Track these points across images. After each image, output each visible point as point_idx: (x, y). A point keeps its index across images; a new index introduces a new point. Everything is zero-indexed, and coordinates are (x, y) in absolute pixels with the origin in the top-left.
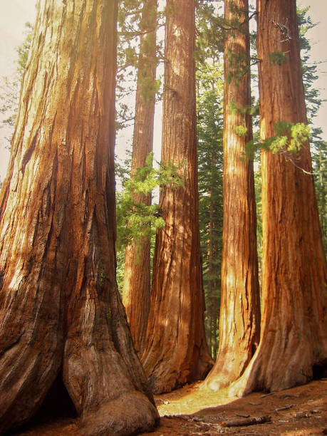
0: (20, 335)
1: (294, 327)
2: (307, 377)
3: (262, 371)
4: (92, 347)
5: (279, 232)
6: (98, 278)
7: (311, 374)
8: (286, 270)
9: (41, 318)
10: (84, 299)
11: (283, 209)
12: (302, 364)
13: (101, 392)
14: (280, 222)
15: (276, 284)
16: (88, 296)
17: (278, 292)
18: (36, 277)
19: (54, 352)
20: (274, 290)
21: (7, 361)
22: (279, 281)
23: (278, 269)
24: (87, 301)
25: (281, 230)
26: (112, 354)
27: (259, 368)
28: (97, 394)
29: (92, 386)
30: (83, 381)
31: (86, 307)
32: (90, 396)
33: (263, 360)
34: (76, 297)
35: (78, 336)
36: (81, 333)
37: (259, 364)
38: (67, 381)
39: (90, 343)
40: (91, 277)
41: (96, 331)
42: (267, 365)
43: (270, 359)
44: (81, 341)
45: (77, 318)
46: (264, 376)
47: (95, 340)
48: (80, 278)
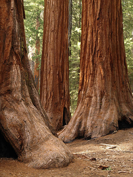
1: (106, 94)
2: (116, 127)
3: (83, 125)
5: (97, 27)
6: (21, 47)
8: (101, 55)
11: (100, 10)
12: (113, 119)
14: (98, 19)
15: (93, 64)
16: (15, 62)
17: (94, 70)
20: (92, 68)
22: (95, 62)
23: (95, 53)
24: (14, 65)
25: (98, 25)
26: (34, 108)
27: (80, 123)
28: (34, 137)
29: (29, 131)
30: (20, 128)
31: (14, 70)
32: (28, 138)
33: (83, 117)
34: (5, 62)
35: (10, 93)
36: (12, 91)
37: (80, 120)
38: (5, 129)
39: (20, 99)
40: (16, 46)
41: (22, 89)
42: (87, 120)
43: (89, 116)
44: (13, 97)
45: (7, 79)
46: (84, 128)
47: (23, 96)
48: (8, 47)
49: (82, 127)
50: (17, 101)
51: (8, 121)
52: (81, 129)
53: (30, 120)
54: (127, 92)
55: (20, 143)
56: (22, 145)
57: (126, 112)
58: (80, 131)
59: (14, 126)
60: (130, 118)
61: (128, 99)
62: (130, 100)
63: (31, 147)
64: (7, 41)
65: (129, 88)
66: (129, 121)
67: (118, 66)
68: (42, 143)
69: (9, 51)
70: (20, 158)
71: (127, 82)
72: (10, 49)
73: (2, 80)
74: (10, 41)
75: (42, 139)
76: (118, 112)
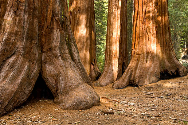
0: (15, 49)
1: (151, 52)
2: (158, 78)
3: (133, 76)
4: (60, 58)
6: (61, 15)
7: (159, 77)
9: (27, 39)
10: (53, 28)
12: (156, 71)
13: (68, 84)
16: (55, 27)
17: (143, 34)
18: (23, 13)
19: (37, 61)
21: (9, 65)
24: (55, 29)
26: (71, 62)
27: (131, 74)
28: (66, 84)
29: (62, 80)
30: (56, 77)
31: (54, 33)
32: (62, 86)
33: (133, 70)
34: (48, 27)
35: (50, 51)
36: (52, 49)
37: (131, 72)
38: (45, 78)
39: (58, 55)
40: (56, 14)
41: (61, 48)
42: (136, 72)
43: (138, 69)
44: (53, 54)
45: (49, 40)
46: (134, 78)
47: (61, 53)
48: (50, 15)
49: (132, 77)
50: (56, 57)
51: (47, 72)
52: (132, 79)
53: (65, 71)
54: (170, 50)
55: (55, 89)
56: (57, 90)
57: (168, 66)
58: (130, 80)
59: (51, 76)
60: (171, 71)
61: (170, 56)
62: (172, 57)
63: (63, 92)
64: (49, 11)
65: (172, 47)
66: (170, 73)
67: (162, 30)
68: (72, 89)
69: (50, 18)
70: (55, 100)
71: (170, 43)
72: (51, 17)
73: (45, 41)
74: (51, 10)
75: (73, 86)
76: (161, 66)
